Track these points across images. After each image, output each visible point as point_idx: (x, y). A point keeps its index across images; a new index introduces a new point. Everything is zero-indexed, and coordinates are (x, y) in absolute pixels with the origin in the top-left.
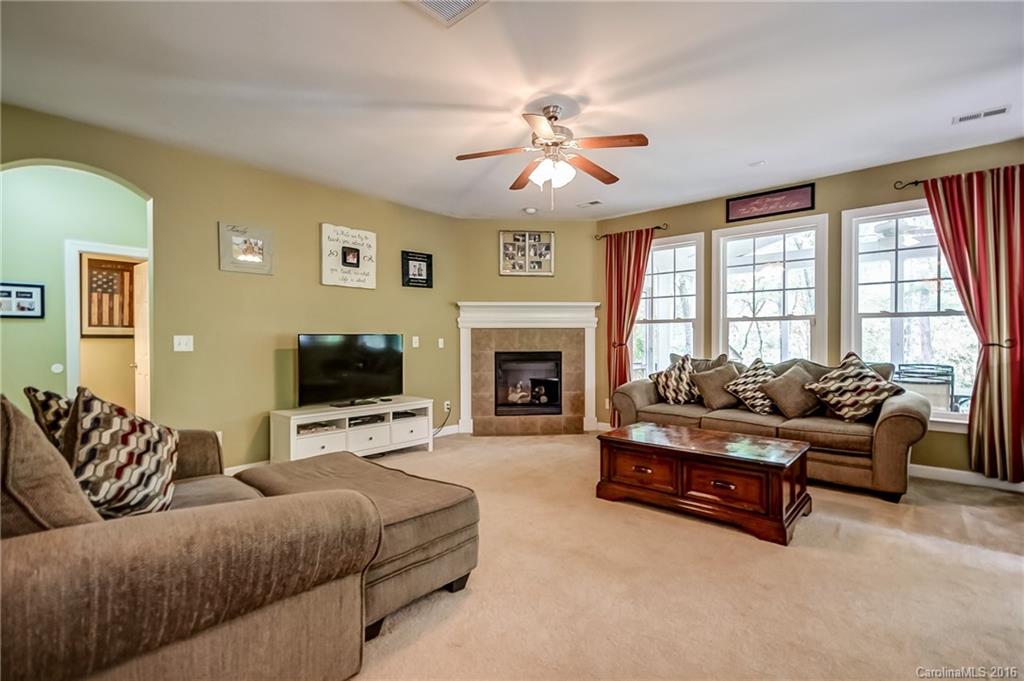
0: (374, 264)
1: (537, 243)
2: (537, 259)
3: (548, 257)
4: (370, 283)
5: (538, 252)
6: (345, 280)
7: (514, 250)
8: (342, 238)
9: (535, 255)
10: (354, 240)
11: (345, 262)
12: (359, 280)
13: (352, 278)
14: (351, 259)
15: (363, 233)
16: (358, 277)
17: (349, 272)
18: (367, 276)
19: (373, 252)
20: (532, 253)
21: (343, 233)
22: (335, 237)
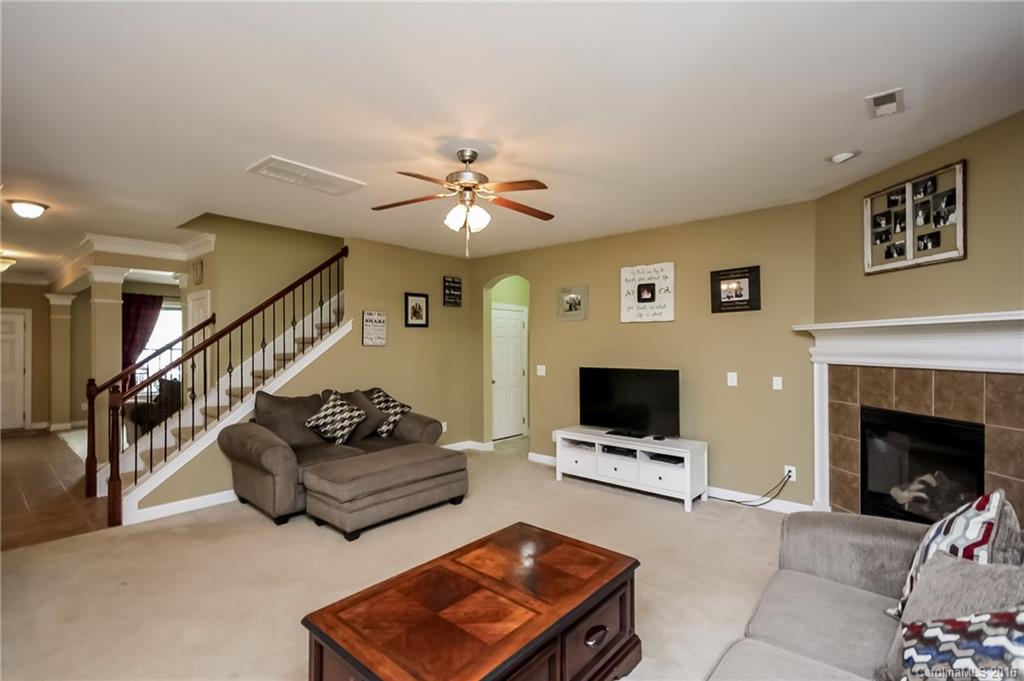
0: (672, 294)
1: (930, 198)
2: (932, 228)
3: (952, 218)
4: (668, 315)
5: (933, 213)
6: (641, 315)
7: (888, 222)
8: (638, 276)
9: (927, 221)
10: (649, 276)
11: (640, 300)
12: (655, 314)
13: (647, 313)
14: (646, 295)
15: (657, 266)
16: (654, 311)
17: (645, 307)
18: (664, 308)
19: (670, 283)
20: (920, 220)
21: (638, 271)
22: (631, 277)
